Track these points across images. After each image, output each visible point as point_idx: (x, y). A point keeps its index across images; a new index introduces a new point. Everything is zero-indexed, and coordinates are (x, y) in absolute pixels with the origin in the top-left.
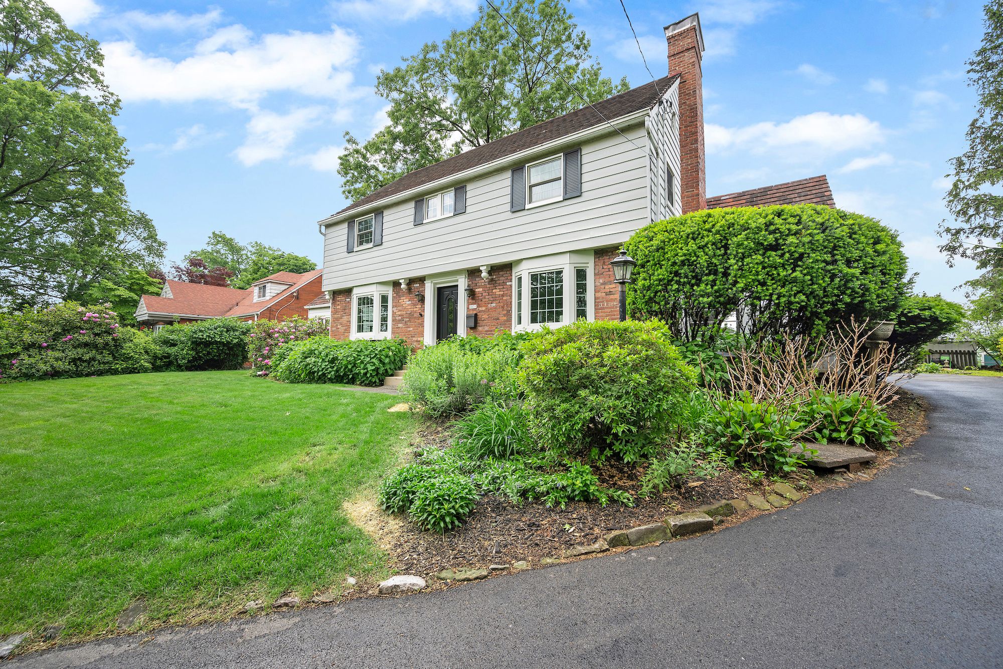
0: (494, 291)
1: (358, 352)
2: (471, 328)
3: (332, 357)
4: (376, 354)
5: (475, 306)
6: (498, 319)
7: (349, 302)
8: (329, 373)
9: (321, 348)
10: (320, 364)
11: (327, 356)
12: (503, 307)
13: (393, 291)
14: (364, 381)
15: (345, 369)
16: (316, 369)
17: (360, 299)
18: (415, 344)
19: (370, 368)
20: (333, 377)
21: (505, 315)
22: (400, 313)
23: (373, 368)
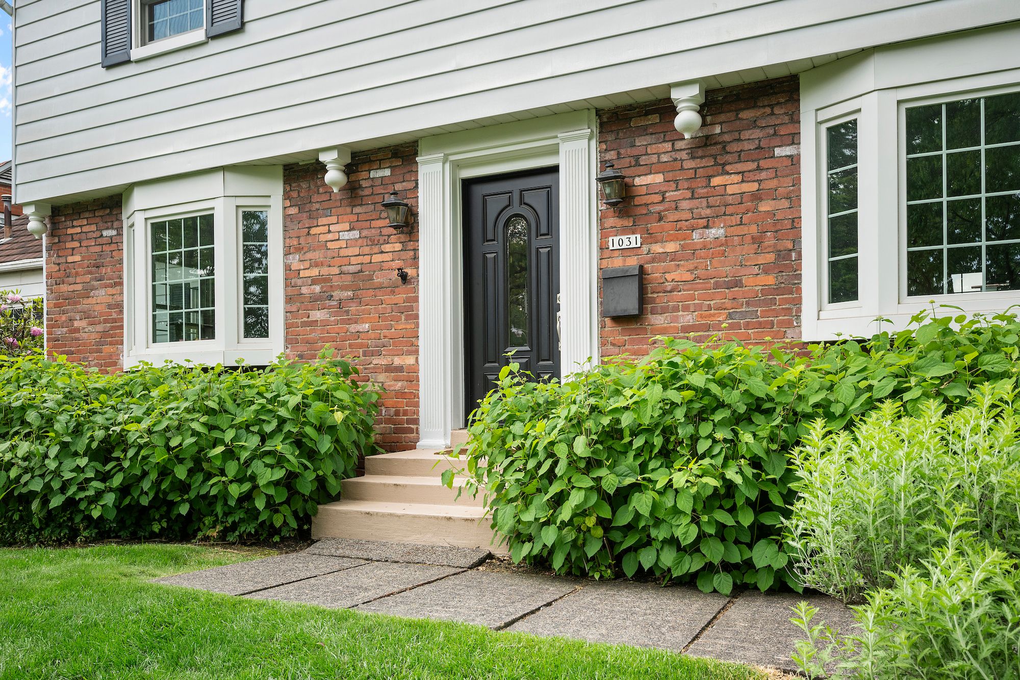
0: (716, 181)
1: (210, 412)
2: (620, 319)
3: (100, 434)
4: (282, 421)
5: (634, 240)
6: (737, 283)
7: (115, 242)
8: (93, 500)
9: (51, 399)
10: (52, 465)
11: (77, 431)
12: (758, 241)
13: (286, 196)
14: (234, 526)
15: (157, 483)
16: (37, 486)
17: (158, 228)
18: (382, 377)
19: (266, 475)
20: (112, 515)
21: (766, 269)
22: (315, 272)
23: (279, 474)
